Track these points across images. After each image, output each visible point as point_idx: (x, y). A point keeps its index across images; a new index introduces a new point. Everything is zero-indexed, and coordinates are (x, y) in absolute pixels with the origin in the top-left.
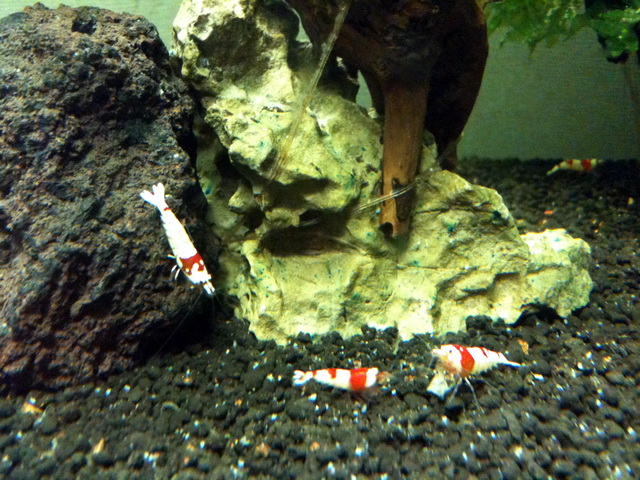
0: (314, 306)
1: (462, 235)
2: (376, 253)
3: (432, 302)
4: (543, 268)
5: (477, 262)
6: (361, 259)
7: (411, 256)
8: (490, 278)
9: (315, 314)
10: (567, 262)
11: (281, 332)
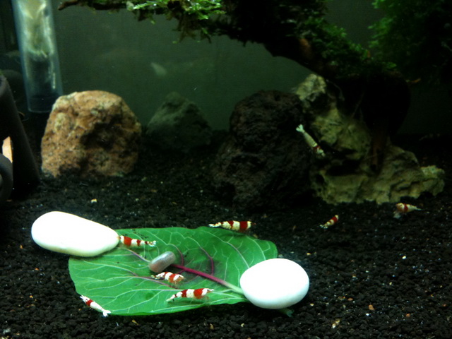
0: (346, 193)
1: (400, 169)
2: (369, 175)
3: (389, 192)
4: (428, 179)
5: (405, 178)
6: (364, 177)
7: (381, 176)
8: (409, 183)
9: (347, 196)
10: (436, 177)
11: (335, 201)
